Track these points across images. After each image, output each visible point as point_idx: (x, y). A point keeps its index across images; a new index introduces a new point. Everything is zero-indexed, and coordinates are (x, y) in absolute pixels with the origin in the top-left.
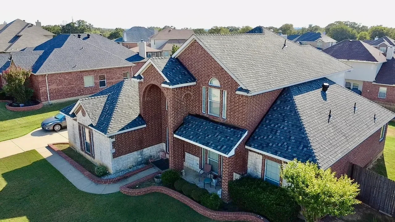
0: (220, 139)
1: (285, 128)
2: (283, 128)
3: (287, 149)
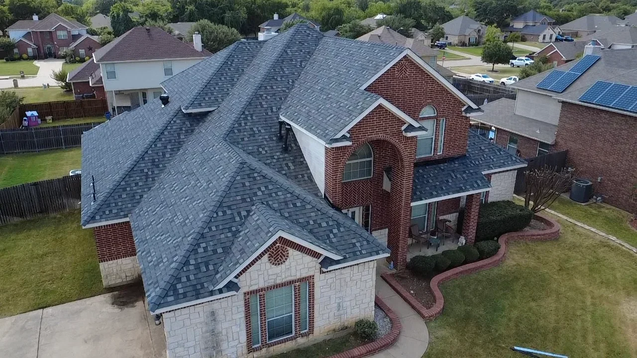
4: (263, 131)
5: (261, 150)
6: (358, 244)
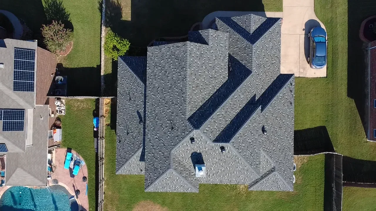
1: (140, 68)
2: (141, 68)
3: (135, 60)
4: (236, 73)
5: (239, 67)
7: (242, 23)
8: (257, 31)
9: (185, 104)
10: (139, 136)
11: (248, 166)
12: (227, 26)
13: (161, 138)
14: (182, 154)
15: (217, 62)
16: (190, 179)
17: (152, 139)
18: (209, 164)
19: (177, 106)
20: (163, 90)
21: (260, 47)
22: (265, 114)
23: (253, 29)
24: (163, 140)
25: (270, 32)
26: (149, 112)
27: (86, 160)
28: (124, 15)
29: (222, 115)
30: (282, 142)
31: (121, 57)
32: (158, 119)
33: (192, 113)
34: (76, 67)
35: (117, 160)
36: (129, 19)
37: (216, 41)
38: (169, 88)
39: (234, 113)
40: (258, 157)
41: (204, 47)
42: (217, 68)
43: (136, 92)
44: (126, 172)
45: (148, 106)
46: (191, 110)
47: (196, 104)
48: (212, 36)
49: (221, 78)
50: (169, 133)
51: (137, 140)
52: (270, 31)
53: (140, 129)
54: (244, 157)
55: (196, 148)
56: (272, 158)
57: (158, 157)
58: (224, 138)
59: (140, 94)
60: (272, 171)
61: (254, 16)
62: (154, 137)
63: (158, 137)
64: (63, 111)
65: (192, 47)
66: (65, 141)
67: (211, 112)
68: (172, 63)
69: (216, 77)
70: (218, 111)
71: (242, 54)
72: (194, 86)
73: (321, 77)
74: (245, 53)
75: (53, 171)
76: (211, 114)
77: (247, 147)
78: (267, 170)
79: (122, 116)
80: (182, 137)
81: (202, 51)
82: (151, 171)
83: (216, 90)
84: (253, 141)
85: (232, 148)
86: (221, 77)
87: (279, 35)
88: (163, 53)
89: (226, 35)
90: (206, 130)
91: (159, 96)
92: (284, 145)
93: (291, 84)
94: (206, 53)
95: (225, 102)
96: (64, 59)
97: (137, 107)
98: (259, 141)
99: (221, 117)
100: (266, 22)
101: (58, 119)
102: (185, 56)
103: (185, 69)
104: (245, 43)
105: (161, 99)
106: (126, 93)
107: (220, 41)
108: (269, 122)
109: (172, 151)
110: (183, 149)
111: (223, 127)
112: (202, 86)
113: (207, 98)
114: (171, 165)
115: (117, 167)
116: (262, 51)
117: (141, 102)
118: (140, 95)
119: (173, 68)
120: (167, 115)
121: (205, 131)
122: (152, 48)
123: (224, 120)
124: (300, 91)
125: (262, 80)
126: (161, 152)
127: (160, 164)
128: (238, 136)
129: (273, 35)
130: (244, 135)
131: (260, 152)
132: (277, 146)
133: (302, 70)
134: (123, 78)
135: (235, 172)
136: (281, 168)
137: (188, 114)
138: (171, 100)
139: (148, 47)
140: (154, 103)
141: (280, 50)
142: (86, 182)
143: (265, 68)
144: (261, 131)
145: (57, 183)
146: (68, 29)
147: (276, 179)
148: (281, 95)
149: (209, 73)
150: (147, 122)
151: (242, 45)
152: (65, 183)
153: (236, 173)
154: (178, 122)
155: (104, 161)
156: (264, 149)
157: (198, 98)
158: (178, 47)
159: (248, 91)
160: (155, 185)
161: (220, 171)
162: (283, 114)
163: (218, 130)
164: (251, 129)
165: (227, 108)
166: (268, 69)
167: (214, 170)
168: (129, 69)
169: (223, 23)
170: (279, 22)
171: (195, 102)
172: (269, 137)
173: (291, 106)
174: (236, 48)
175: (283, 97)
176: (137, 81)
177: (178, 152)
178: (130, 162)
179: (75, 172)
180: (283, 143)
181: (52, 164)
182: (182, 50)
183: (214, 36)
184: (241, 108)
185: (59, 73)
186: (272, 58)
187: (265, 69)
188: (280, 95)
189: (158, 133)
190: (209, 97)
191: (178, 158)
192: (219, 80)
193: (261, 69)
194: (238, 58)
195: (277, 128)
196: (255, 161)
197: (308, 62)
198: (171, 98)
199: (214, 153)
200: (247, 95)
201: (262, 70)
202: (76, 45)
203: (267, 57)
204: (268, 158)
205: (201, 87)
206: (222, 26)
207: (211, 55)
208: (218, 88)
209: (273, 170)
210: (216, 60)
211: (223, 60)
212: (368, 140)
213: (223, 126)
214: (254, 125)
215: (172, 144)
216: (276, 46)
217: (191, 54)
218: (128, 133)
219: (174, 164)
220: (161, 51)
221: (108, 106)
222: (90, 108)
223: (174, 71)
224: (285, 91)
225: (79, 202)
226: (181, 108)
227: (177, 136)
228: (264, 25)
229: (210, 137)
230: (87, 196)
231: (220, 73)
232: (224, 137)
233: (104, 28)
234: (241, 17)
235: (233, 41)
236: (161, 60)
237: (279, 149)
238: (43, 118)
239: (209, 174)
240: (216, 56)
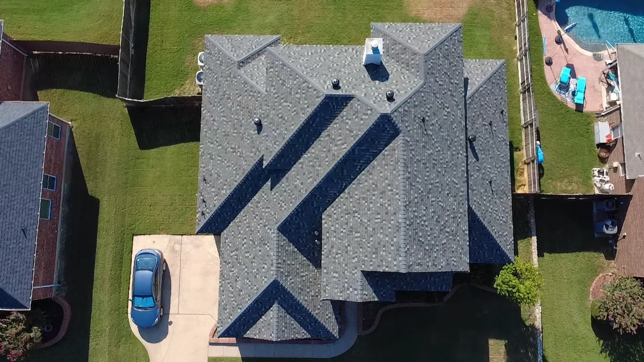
0: (435, 281)
1: (476, 239)
3: (485, 256)
4: (306, 226)
5: (300, 239)
6: (322, 333)
7: (292, 325)
8: (265, 309)
9: (405, 160)
10: (474, 117)
11: (289, 62)
12: (319, 320)
13: (440, 106)
14: (405, 78)
15: (344, 242)
16: (388, 42)
17: (455, 107)
18: (356, 65)
19: (417, 158)
20: (440, 190)
21: (261, 277)
22: (255, 154)
23: (272, 312)
24: (436, 102)
25: (241, 307)
26: (461, 154)
27: (550, 93)
28: (503, 350)
29: (336, 145)
30: (224, 111)
31: (510, 262)
32: (447, 140)
33: (391, 145)
34: (580, 253)
35: (504, 82)
36: (491, 342)
37: (346, 280)
38: (431, 191)
39: (313, 151)
40: (271, 79)
41: (371, 265)
42: (344, 231)
43: (481, 193)
44: (488, 63)
45: (463, 164)
46: (394, 150)
47: (384, 162)
48: (356, 290)
49: (335, 214)
50: (429, 114)
51: (475, 110)
52: (241, 309)
53: (472, 129)
54: (297, 76)
55: (383, 88)
56: (244, 82)
57: (443, 77)
58: (334, 104)
59: (475, 190)
60: (243, 63)
61: (271, 337)
62: (452, 110)
63: (446, 109)
64: (596, 173)
65: (395, 263)
66: (589, 123)
67: (358, 148)
68: (429, 236)
69: (346, 214)
70: (345, 150)
71: (293, 263)
72: (390, 193)
73: (143, 236)
74: (289, 265)
75: (604, 74)
76: (359, 144)
77: (291, 93)
78: (251, 65)
79: (501, 155)
80: (409, 103)
81: (374, 258)
82: (453, 54)
83: (346, 191)
84: (280, 105)
85: (319, 87)
86: (335, 216)
87: (223, 304)
88: (444, 256)
89: (327, 295)
90: (367, 114)
91: (448, 179)
92: (221, 107)
93: (203, 214)
94: (366, 256)
95: (331, 168)
96: (602, 268)
97: (479, 167)
98: (268, 106)
99: (339, 140)
100: (246, 328)
101: (603, 161)
102: (408, 246)
103: (408, 223)
104: (289, 283)
105: (443, 173)
106: (497, 194)
107: (339, 282)
108: (248, 141)
109: (422, 82)
110: (404, 85)
111: (336, 124)
112: (374, 195)
113: (363, 174)
114: (422, 60)
115: (504, 70)
116: (257, 270)
117: (472, 175)
118: (475, 188)
119: (427, 226)
120: (433, 144)
121: (369, 112)
122: (463, 269)
123: (333, 137)
124: (182, 209)
125: (257, 217)
126: (440, 83)
127: (441, 64)
128: (308, 109)
129: (234, 302)
130: (297, 113)
131: (266, 88)
132: (233, 104)
133: (177, 247)
134: (504, 222)
135: (310, 54)
136: (227, 69)
137: (398, 141)
138: (428, 169)
139: (469, 272)
140: (455, 169)
141: (220, 276)
142: (546, 57)
143: (251, 240)
144: (264, 123)
145: (594, 55)
146: (605, 319)
147: (235, 51)
148: (224, 192)
149: (359, 220)
150: (463, 137)
151: (293, 281)
152: (581, 55)
153: (308, 53)
154: (415, 131)
155: (521, 88)
156: (259, 95)
157: (381, 172)
158: (419, 264)
159: (285, 194)
160: (446, 32)
161: (336, 55)
162: (220, 159)
163: (345, 118)
164: (284, 124)
165: (327, 157)
166: (245, 238)
167: (347, 57)
168: (495, 237)
169: (327, 326)
170: (222, 330)
171: (386, 165)
172: (249, 116)
173: (204, 176)
174: (305, 276)
175: (219, 189)
176: (482, 213)
177: (412, 82)
178: (483, 76)
179: (566, 72)
180: (222, 110)
181: (606, 86)
182: (413, 258)
183: (351, 289)
184: (300, 161)
185: (610, 241)
186: (237, 259)
187: (251, 238)
188: (226, 192)
189: (446, 116)
190: (358, 177)
191: (411, 73)
192: (339, 210)
193: (260, 236)
194: (300, 257)
195: (234, 133)
196: (277, 71)
197: (165, 261)
198: (427, 174)
199: (350, 80)
200: (288, 186)
201: (258, 234)
202: (584, 294)
203: (247, 260)
204: (252, 82)
205: (376, 192)
206: (327, 319)
207: (356, 253)
208: (342, 195)
209: (241, 64)
210: (346, 244)
211: (332, 247)
212: (70, 123)
213: (335, 126)
214: (278, 132)
215: (423, 95)
216: (229, 283)
217: (398, 250)
218: (490, 124)
219: (417, 63)
220: (448, 260)
221: (520, 181)
222: (549, 181)
223: (425, 221)
224: (215, 200)
225: (556, 25)
226: (411, 153)
227: (416, 106)
228: (251, 321)
229: (358, 105)
230: (544, 35)
231: (338, 223)
232: (334, 106)
233: (538, 324)
234: (292, 336)
235: (308, 290)
236: (447, 245)
237: (229, 98)
238: (636, 156)
239: (354, 51)
240: (347, 252)
